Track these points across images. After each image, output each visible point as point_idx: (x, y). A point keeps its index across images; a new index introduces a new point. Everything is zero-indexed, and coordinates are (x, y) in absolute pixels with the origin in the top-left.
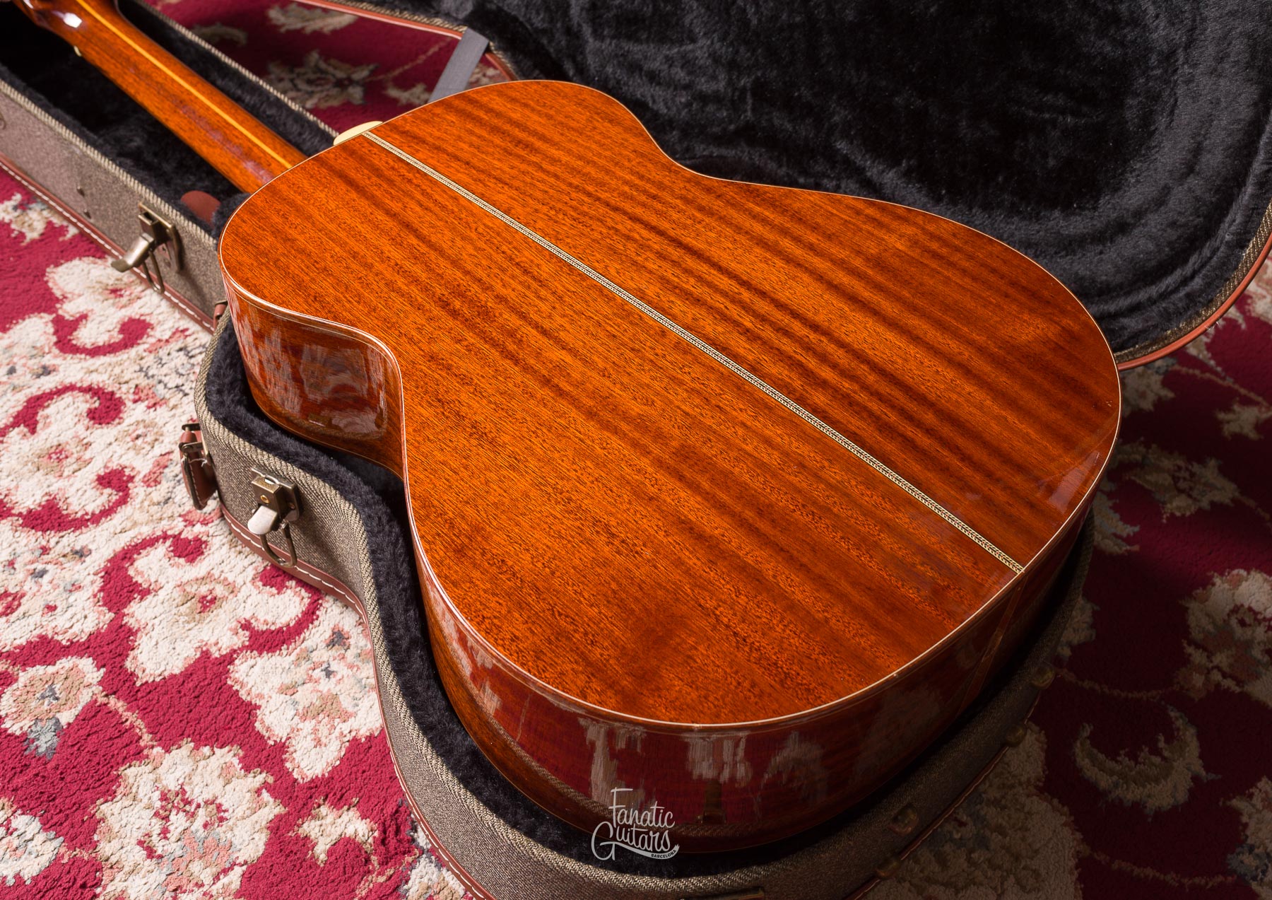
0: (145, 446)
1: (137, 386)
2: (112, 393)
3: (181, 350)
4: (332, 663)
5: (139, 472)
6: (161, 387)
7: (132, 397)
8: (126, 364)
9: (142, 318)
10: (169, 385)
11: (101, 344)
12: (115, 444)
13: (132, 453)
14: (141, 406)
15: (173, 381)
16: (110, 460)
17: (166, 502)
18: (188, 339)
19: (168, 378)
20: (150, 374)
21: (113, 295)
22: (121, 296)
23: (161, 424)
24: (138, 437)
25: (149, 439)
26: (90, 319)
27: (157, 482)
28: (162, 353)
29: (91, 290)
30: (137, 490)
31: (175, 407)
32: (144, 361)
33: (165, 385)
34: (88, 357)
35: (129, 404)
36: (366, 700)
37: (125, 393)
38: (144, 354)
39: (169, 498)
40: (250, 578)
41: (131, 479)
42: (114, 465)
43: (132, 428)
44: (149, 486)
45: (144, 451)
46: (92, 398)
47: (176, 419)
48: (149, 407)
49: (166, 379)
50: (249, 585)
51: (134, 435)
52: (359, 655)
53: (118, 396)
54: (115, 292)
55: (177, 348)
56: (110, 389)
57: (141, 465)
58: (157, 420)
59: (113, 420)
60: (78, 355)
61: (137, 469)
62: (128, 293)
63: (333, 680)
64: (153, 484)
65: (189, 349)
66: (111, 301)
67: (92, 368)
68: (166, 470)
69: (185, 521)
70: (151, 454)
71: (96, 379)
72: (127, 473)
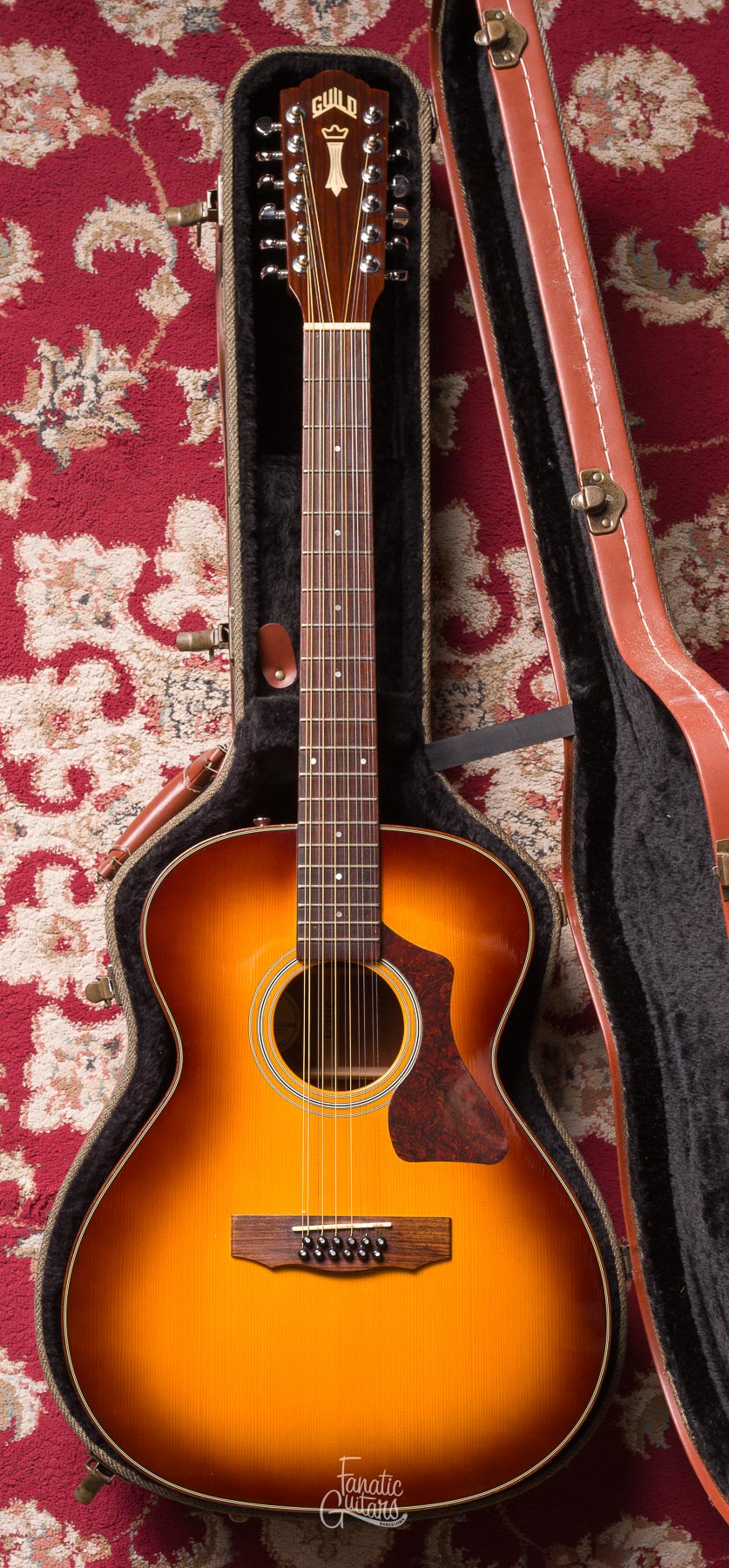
0: (119, 764)
1: (153, 696)
2: (134, 689)
3: (208, 683)
4: (97, 1060)
5: (99, 788)
6: (168, 711)
7: (143, 704)
8: (163, 664)
9: (207, 619)
10: (175, 717)
11: (160, 625)
12: (102, 744)
13: (106, 764)
14: (144, 720)
15: (181, 715)
16: (89, 758)
17: (96, 834)
18: (221, 674)
19: (179, 706)
20: (170, 691)
21: (203, 572)
22: (209, 578)
23: (144, 751)
24: (120, 752)
25: (125, 760)
26: (172, 586)
27: (103, 809)
28: (193, 675)
29: (193, 551)
30: (87, 805)
31: (162, 743)
32: (176, 672)
33: (172, 714)
34: (142, 632)
35: (136, 711)
36: (95, 1105)
37: (141, 697)
38: (182, 664)
39: (101, 831)
40: (99, 949)
41: (90, 789)
42: (88, 764)
43: (123, 738)
44: (96, 806)
45: (115, 770)
46: (117, 681)
47: (156, 756)
48: (147, 727)
49: (177, 707)
50: (95, 953)
51: (120, 747)
52: (116, 1069)
53: (135, 695)
54: (208, 569)
55: (207, 678)
56: (134, 683)
57: (105, 782)
58: (143, 745)
59: (116, 718)
60: (137, 623)
61: (100, 783)
62: (215, 578)
63: (89, 1073)
64: (99, 808)
65: (215, 686)
66: (198, 578)
67: (137, 648)
68: (116, 803)
69: (97, 861)
70: (116, 778)
71: (133, 662)
72: (91, 782)
